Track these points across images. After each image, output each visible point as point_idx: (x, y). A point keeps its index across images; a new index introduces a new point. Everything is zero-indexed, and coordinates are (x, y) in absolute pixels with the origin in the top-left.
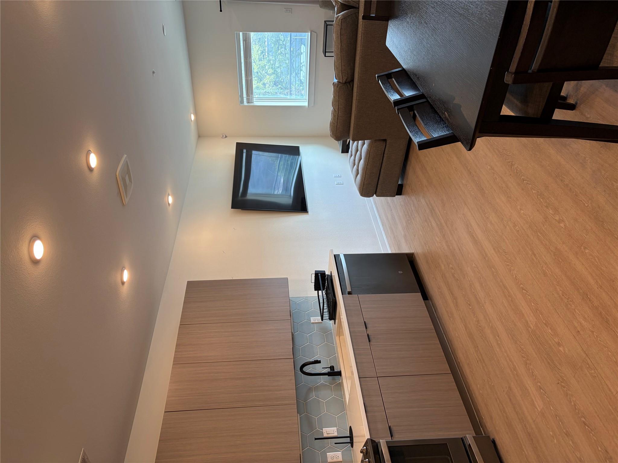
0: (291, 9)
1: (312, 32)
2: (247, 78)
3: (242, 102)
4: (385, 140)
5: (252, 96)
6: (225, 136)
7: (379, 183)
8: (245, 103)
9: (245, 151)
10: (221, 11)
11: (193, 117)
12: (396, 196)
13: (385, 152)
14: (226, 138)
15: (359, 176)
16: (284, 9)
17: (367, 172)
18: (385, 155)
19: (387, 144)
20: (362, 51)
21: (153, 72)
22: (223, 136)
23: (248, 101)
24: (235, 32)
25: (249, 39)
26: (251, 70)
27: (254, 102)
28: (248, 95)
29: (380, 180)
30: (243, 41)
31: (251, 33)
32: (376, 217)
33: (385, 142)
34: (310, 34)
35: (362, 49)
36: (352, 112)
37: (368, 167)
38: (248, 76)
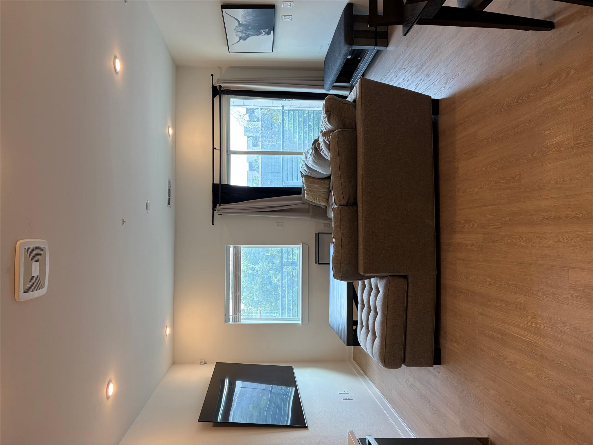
0: (282, 224)
1: (304, 244)
2: (235, 293)
3: (227, 320)
4: (405, 277)
5: (239, 314)
6: (204, 362)
7: (407, 343)
8: (231, 322)
9: (227, 381)
10: (213, 224)
11: (168, 331)
12: (434, 366)
13: (409, 295)
14: (205, 365)
15: (377, 340)
16: (275, 223)
17: (388, 325)
18: (409, 299)
19: (410, 282)
20: (364, 160)
21: (123, 222)
22: (202, 363)
23: (234, 320)
24: (226, 245)
25: (239, 253)
26: (239, 283)
27: (241, 322)
28: (235, 311)
29: (407, 337)
30: (233, 255)
31: (242, 246)
32: (407, 431)
33: (406, 280)
34: (301, 246)
35: (364, 157)
36: (359, 235)
37: (388, 317)
38: (237, 291)
